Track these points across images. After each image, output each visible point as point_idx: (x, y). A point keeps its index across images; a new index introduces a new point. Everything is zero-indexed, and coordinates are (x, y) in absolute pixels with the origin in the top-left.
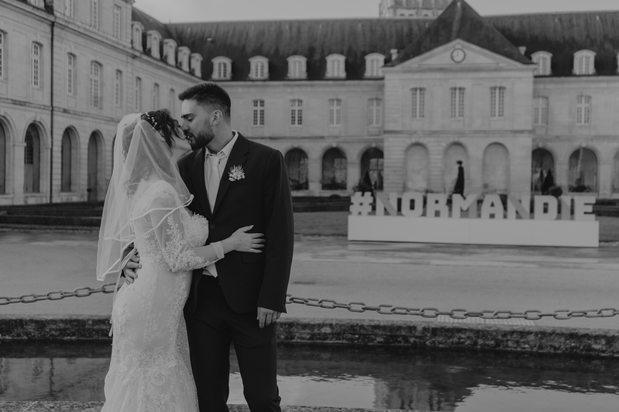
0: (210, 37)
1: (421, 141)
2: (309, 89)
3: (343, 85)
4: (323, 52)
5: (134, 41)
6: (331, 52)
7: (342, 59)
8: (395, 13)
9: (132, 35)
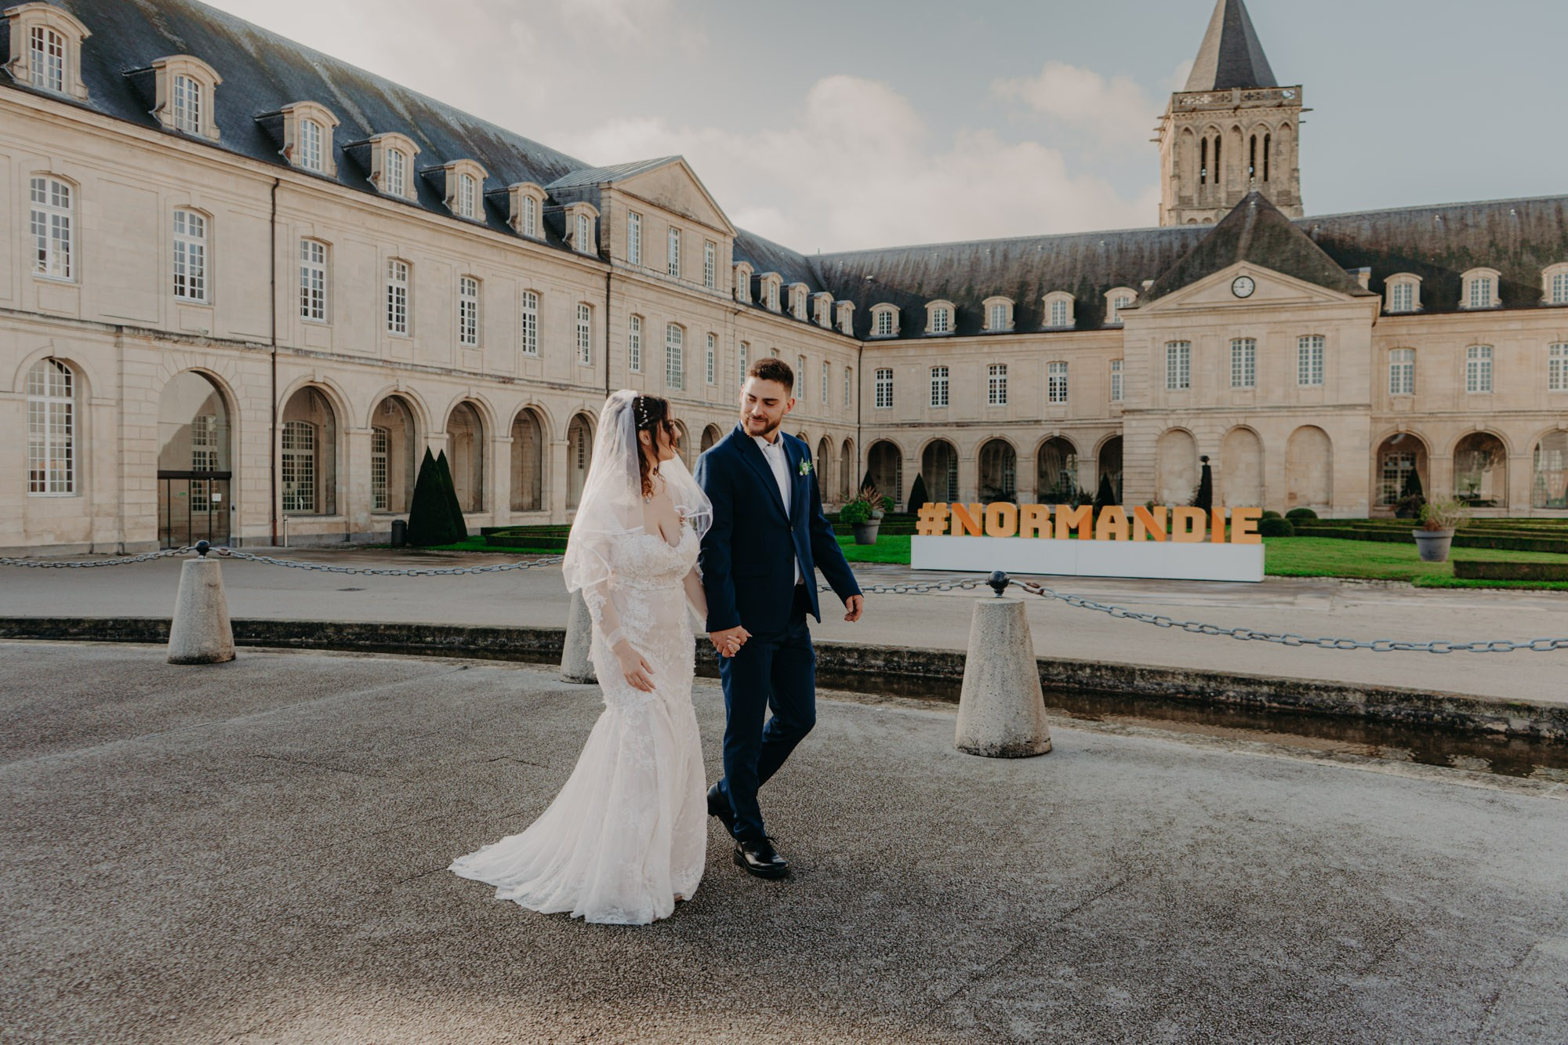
0: (870, 274)
1: (1183, 425)
2: (1016, 347)
3: (1071, 340)
4: (1040, 288)
5: (739, 289)
6: (1053, 288)
7: (1069, 298)
8: (1179, 217)
9: (734, 281)
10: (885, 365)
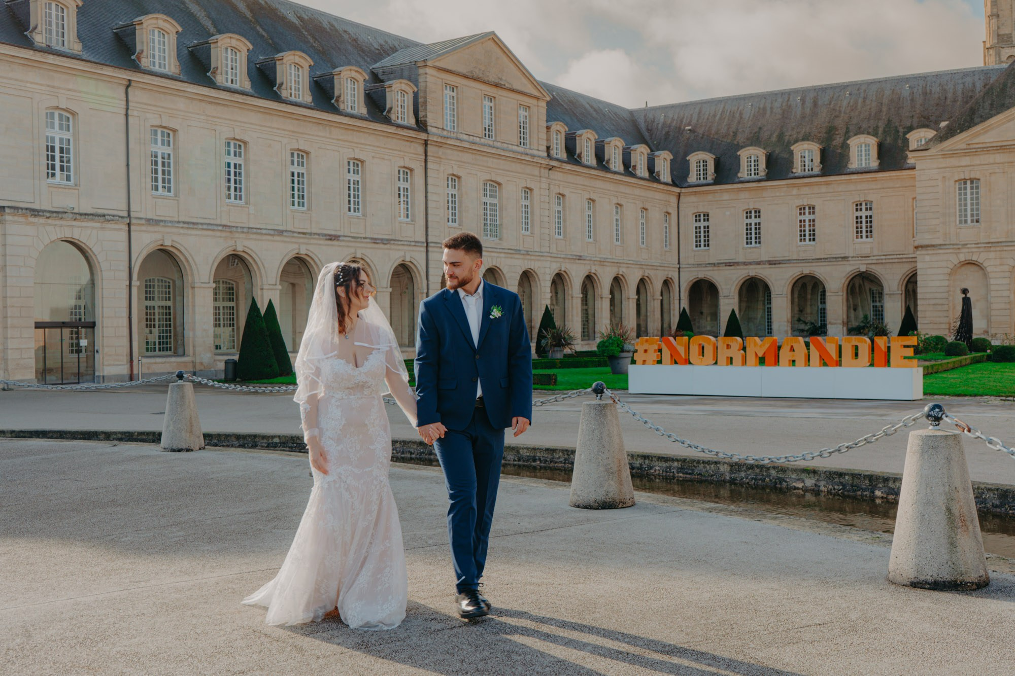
0: (689, 125)
1: (975, 258)
2: (823, 189)
3: (875, 180)
4: (847, 132)
5: (554, 146)
6: (859, 131)
7: (872, 141)
8: (998, 54)
9: (548, 140)
10: (702, 209)
